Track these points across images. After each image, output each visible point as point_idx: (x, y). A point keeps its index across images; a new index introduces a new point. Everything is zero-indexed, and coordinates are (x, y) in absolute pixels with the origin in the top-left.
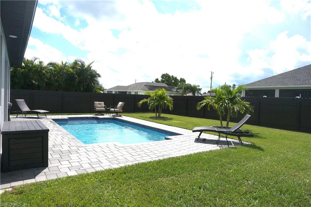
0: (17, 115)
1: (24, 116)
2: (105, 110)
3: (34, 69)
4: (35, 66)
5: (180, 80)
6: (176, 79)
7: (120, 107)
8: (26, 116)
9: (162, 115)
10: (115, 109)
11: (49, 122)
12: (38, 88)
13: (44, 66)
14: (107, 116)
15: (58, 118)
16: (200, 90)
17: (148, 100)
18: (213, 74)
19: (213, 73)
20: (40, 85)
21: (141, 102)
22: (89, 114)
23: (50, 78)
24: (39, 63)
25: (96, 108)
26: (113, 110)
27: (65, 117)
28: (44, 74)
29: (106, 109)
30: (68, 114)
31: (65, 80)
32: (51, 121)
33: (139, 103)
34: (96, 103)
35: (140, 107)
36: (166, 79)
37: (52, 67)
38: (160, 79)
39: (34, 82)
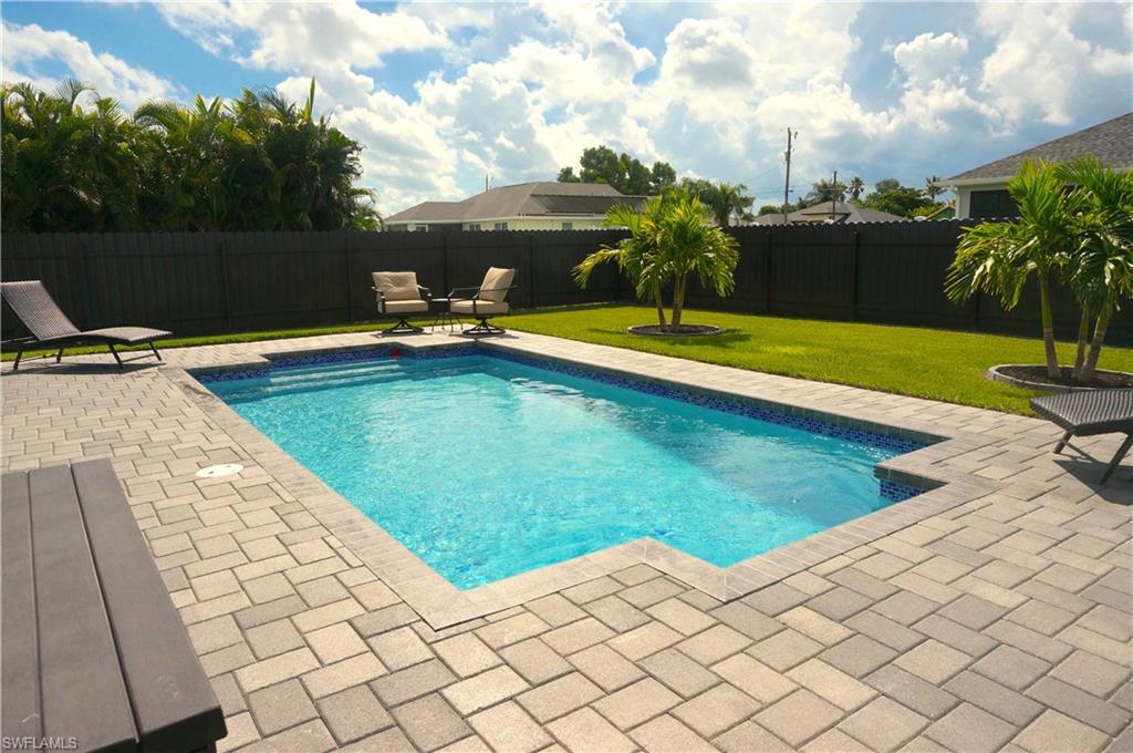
0: (16, 354)
1: (55, 359)
2: (426, 308)
3: (77, 135)
4: (81, 123)
5: (654, 170)
6: (636, 167)
7: (497, 290)
8: (63, 359)
9: (690, 317)
10: (478, 302)
11: (177, 394)
12: (108, 221)
13: (121, 122)
14: (437, 335)
15: (217, 364)
16: (748, 202)
17: (622, 252)
18: (792, 137)
19: (793, 133)
20: (115, 209)
21: (588, 264)
22: (354, 328)
23: (157, 174)
24: (95, 108)
25: (384, 300)
26: (467, 308)
27: (251, 351)
28: (126, 158)
29: (431, 304)
30: (261, 335)
31: (224, 182)
32: (187, 386)
33: (581, 266)
34: (379, 278)
35: (584, 286)
36: (600, 169)
37: (159, 124)
38: (577, 170)
39: (82, 194)
